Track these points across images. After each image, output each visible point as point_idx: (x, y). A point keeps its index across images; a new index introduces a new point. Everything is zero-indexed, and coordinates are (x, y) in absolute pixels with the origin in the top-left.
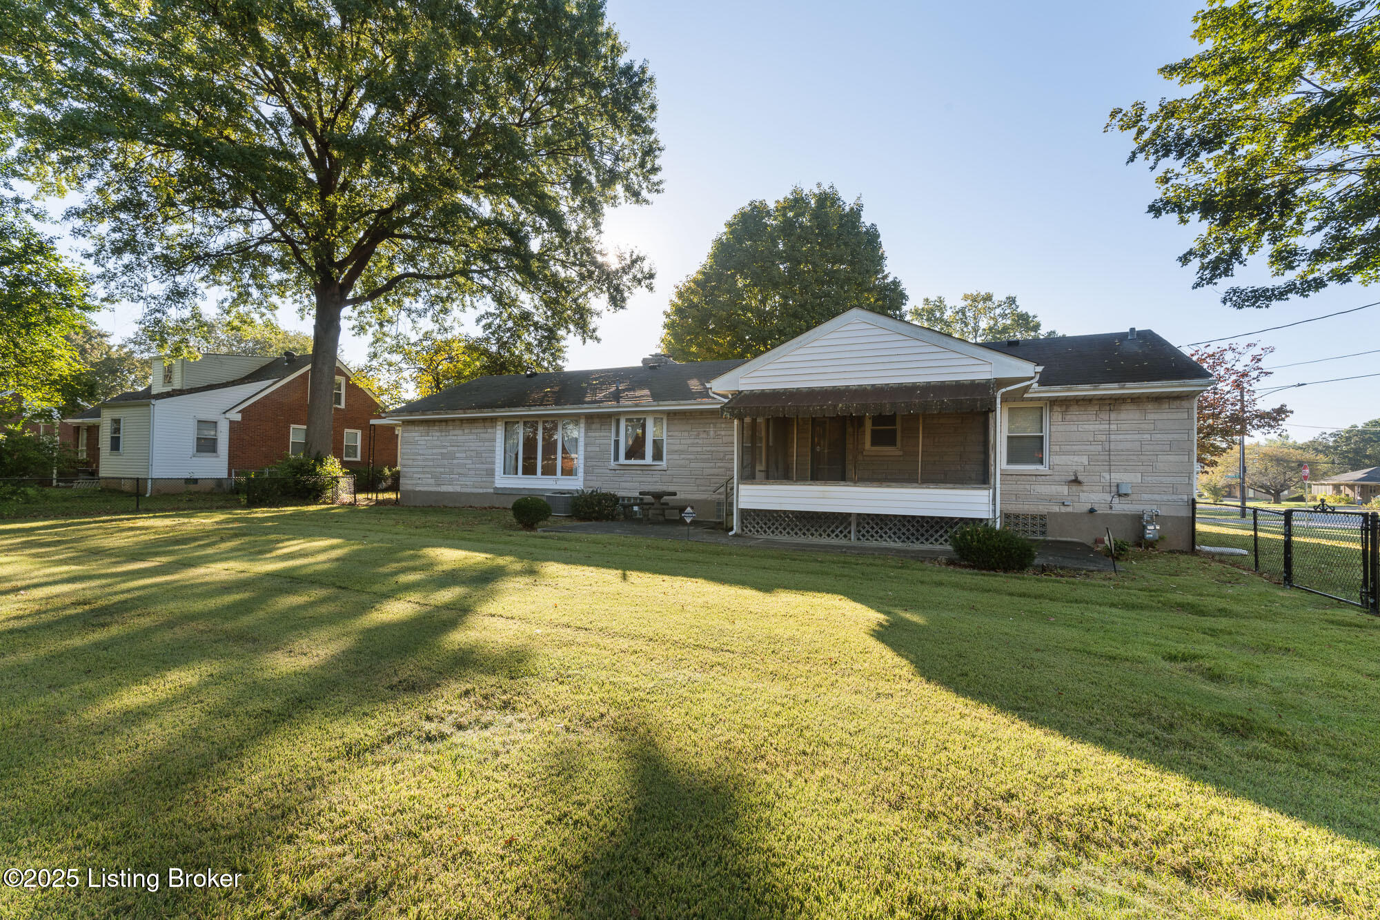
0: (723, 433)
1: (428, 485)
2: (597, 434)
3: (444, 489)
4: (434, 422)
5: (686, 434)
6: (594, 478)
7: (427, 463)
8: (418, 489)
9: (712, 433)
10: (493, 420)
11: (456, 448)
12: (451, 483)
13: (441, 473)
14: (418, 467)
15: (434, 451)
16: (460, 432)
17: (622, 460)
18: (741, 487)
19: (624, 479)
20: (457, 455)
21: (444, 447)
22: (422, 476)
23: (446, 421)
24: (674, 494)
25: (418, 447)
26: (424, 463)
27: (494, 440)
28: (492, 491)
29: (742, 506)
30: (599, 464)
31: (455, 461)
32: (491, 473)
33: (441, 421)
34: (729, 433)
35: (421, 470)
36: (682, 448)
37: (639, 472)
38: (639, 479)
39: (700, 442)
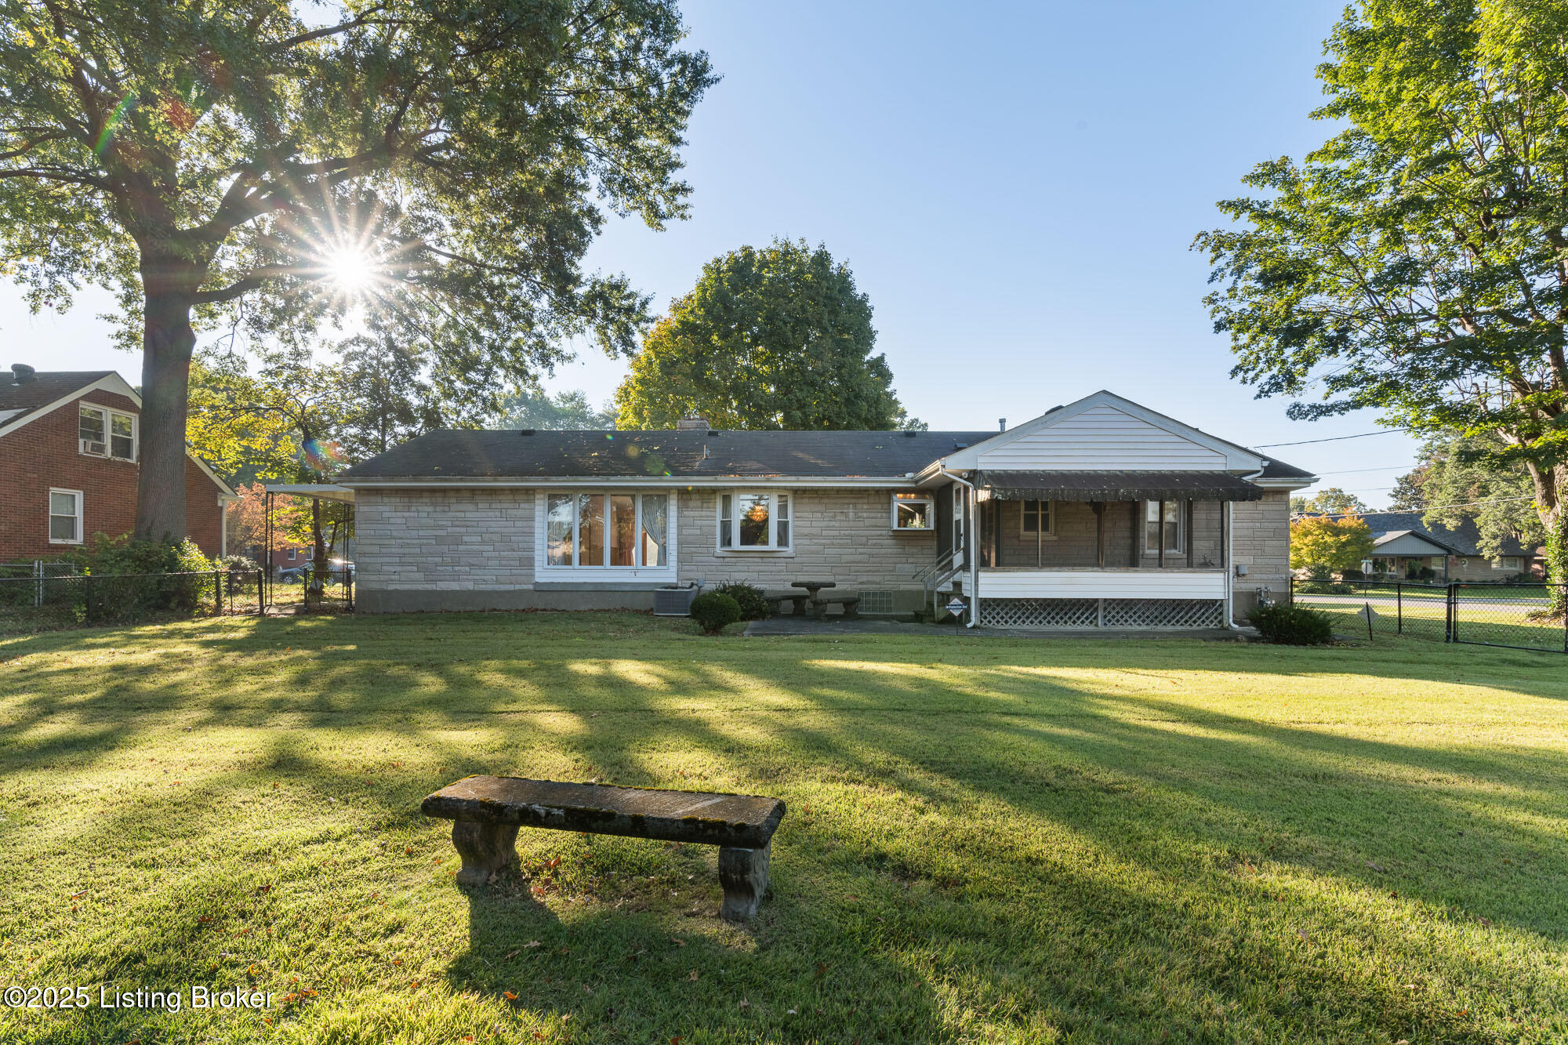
0: (865, 515)
1: (412, 581)
2: (696, 514)
3: (443, 586)
4: (421, 491)
5: (819, 515)
6: (695, 568)
7: (407, 551)
8: (391, 587)
9: (851, 515)
10: (529, 492)
11: (463, 530)
12: (456, 577)
13: (436, 564)
14: (391, 555)
15: (421, 533)
16: (471, 507)
17: (736, 544)
18: (981, 574)
20: (465, 539)
21: (441, 527)
22: (399, 569)
23: (444, 491)
25: (389, 527)
26: (402, 551)
27: (532, 519)
28: (531, 587)
29: (981, 595)
30: (700, 550)
31: (461, 548)
32: (530, 563)
33: (433, 491)
34: (872, 515)
35: (398, 560)
36: (814, 531)
37: (759, 560)
38: (757, 568)
39: (837, 524)
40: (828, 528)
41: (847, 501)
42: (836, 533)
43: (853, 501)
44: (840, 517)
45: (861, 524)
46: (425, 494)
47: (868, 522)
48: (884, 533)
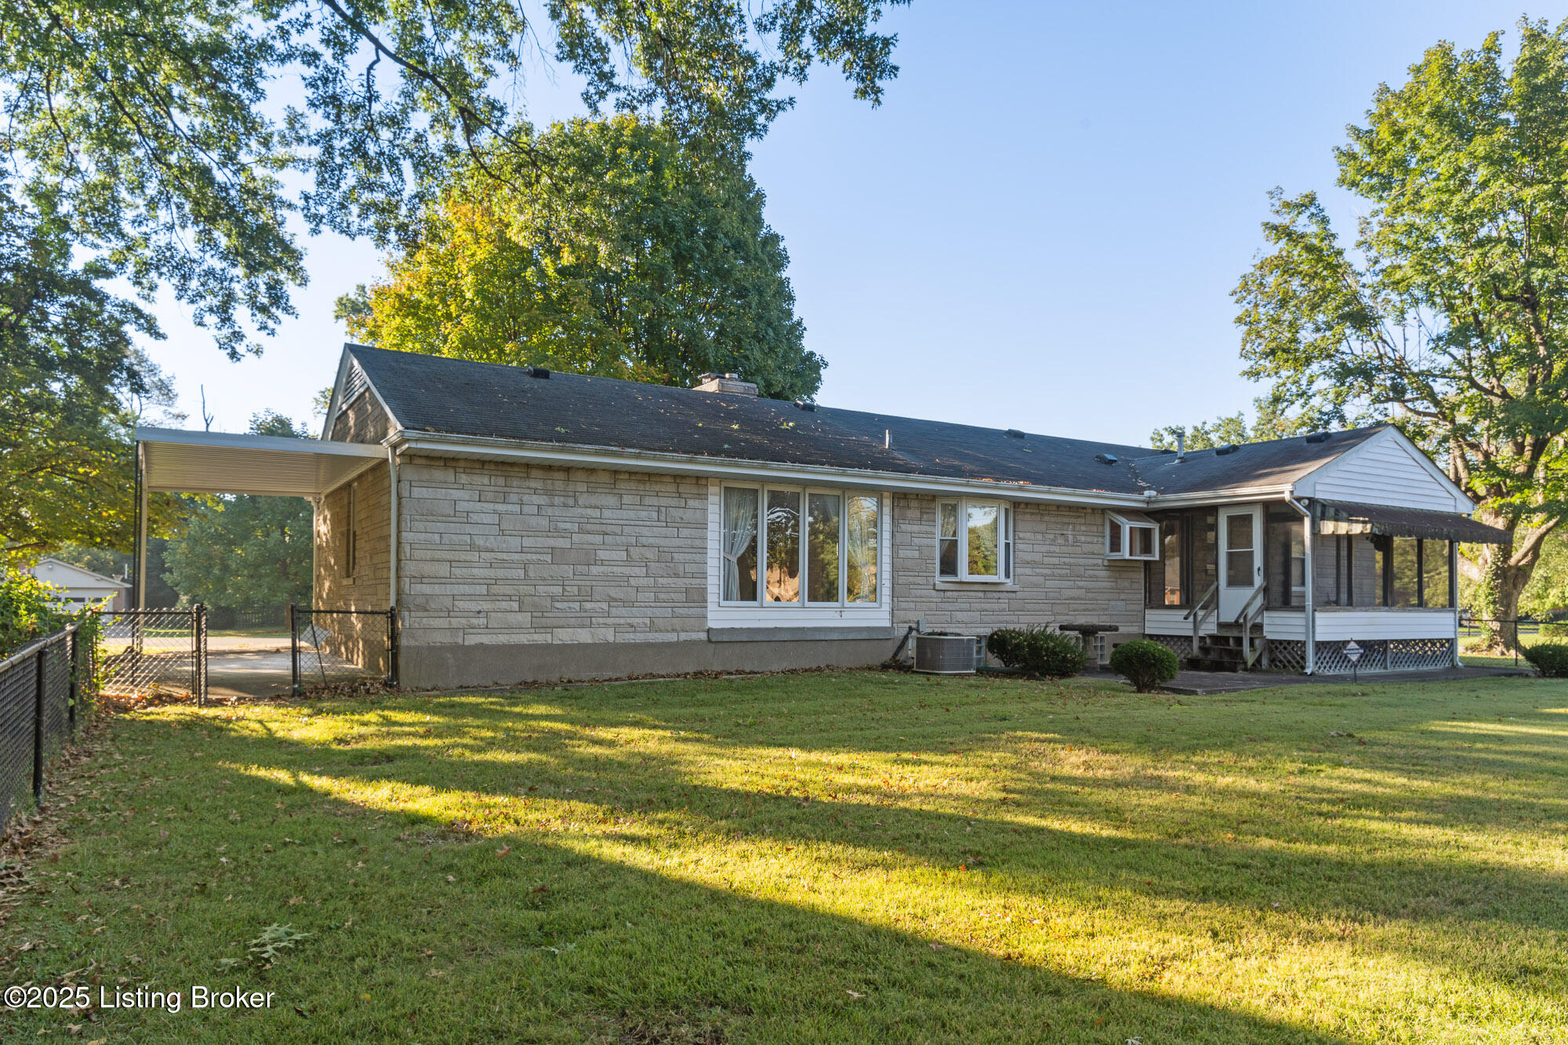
0: (1083, 538)
1: (509, 628)
2: (916, 528)
3: (564, 636)
4: (528, 467)
5: (1039, 537)
6: (912, 605)
7: (501, 573)
8: (472, 640)
10: (700, 480)
11: (598, 539)
12: (586, 621)
13: (553, 599)
14: (473, 581)
15: (527, 542)
16: (611, 501)
17: (964, 574)
18: (1317, 614)
19: (957, 606)
20: (602, 555)
21: (566, 534)
22: (486, 606)
23: (567, 469)
24: (1116, 629)
25: (468, 529)
26: (492, 573)
27: (704, 526)
28: (703, 636)
29: (1318, 638)
30: (919, 580)
31: (595, 570)
32: (699, 597)
33: (548, 468)
34: (1089, 539)
35: (483, 589)
36: (1038, 557)
37: (981, 595)
38: (978, 606)
39: (1057, 549)
40: (1050, 554)
41: (1066, 520)
42: (1055, 561)
43: (1072, 520)
44: (1060, 541)
45: (1078, 550)
46: (534, 473)
47: (1087, 548)
48: (1100, 562)
